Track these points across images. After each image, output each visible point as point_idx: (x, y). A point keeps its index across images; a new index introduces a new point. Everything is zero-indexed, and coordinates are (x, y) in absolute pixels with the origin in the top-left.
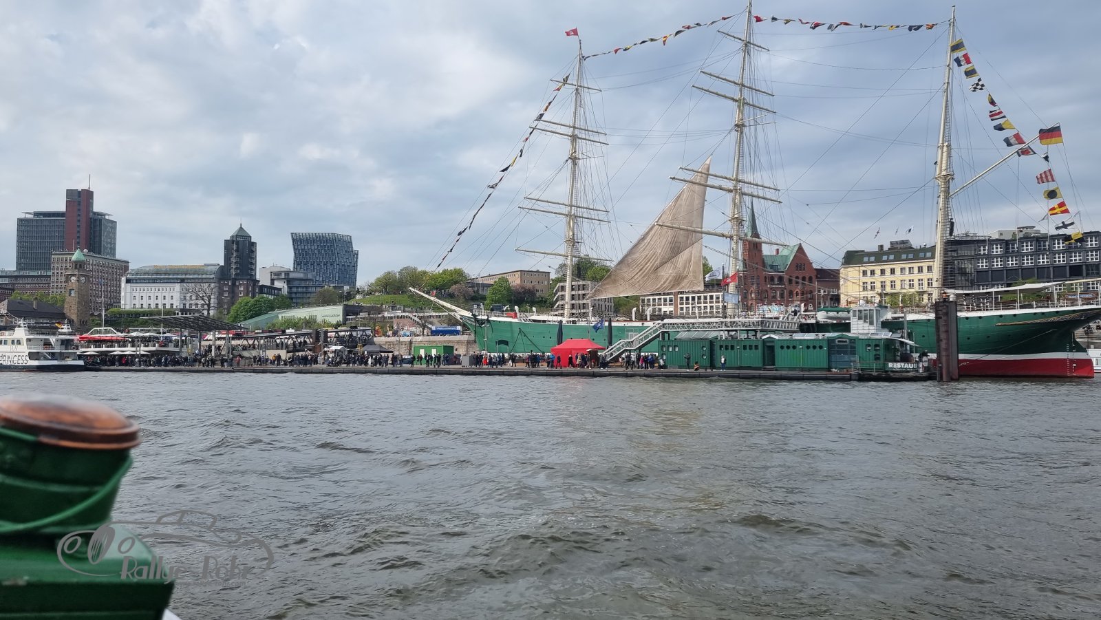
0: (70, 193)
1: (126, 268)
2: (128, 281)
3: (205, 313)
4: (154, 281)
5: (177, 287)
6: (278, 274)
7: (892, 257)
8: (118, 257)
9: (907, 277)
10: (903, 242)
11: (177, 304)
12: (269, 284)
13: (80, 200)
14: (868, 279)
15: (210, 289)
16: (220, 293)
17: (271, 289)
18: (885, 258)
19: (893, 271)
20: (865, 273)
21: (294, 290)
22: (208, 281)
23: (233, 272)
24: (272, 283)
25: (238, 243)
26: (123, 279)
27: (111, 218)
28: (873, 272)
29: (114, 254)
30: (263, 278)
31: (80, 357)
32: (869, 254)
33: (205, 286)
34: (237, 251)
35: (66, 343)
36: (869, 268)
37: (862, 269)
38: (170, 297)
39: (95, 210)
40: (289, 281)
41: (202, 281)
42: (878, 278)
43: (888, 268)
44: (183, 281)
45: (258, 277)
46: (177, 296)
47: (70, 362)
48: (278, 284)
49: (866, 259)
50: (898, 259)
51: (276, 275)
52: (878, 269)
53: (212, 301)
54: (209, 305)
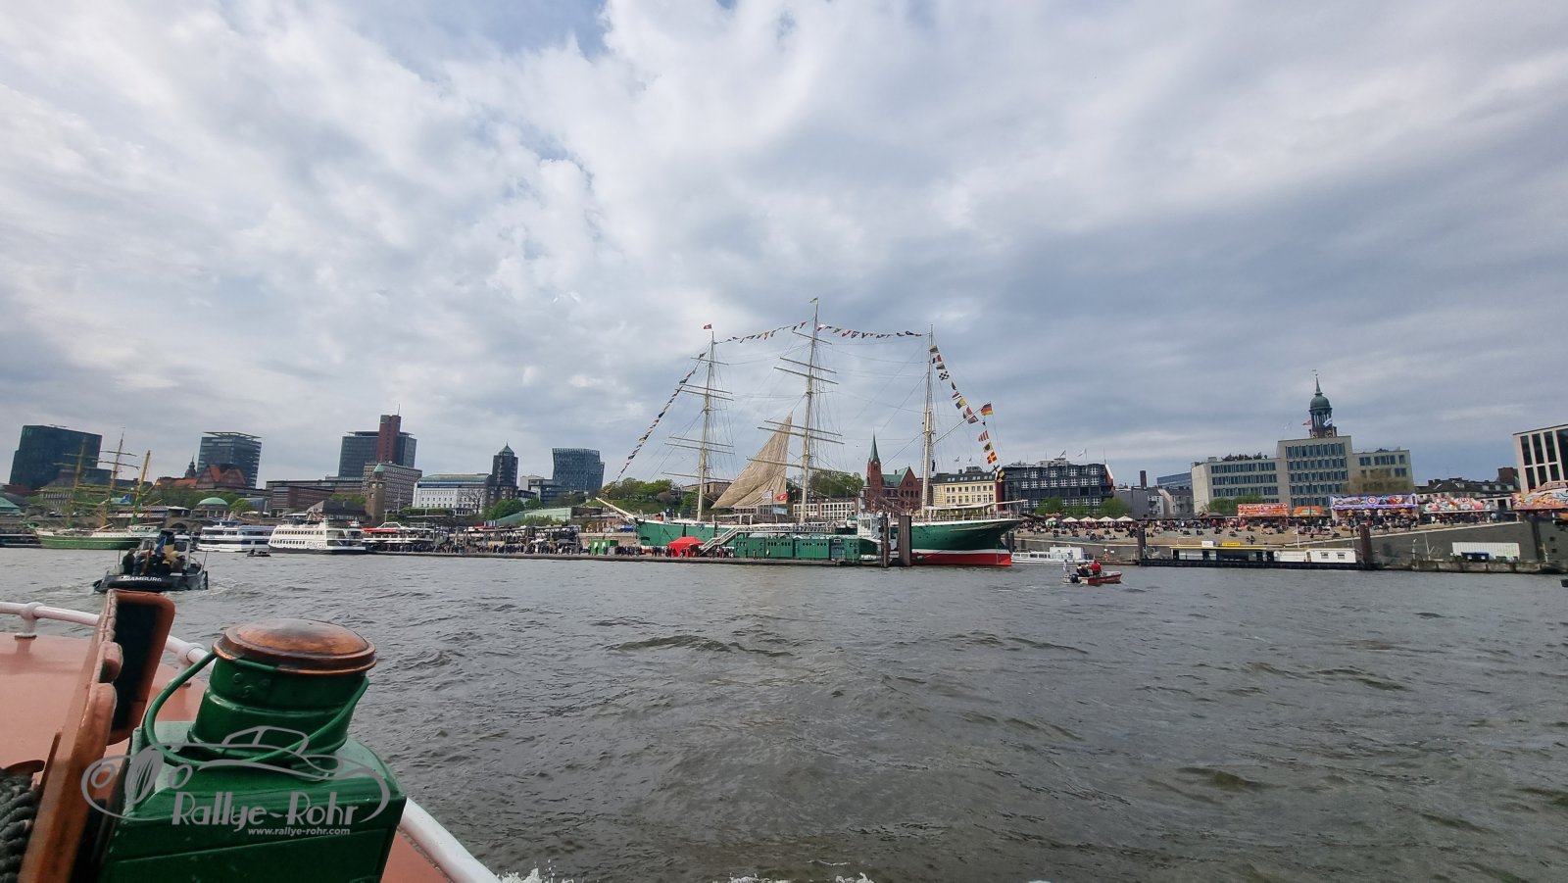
0: (384, 418)
1: (421, 475)
2: (419, 486)
3: (475, 511)
4: (438, 486)
5: (456, 490)
6: (534, 481)
7: (966, 479)
8: (415, 468)
9: (977, 493)
10: (975, 468)
11: (454, 504)
12: (527, 489)
13: (391, 423)
14: (951, 494)
15: (480, 495)
16: (488, 495)
17: (527, 494)
18: (962, 479)
19: (967, 489)
20: (948, 489)
21: (546, 494)
22: (480, 486)
23: (499, 480)
24: (530, 489)
25: (504, 457)
26: (416, 484)
27: (413, 437)
28: (953, 489)
29: (413, 464)
30: (521, 484)
31: (364, 544)
32: (952, 476)
33: (476, 491)
34: (502, 464)
35: (355, 534)
36: (951, 487)
37: (946, 487)
38: (449, 499)
39: (401, 431)
40: (543, 487)
41: (474, 486)
42: (957, 494)
43: (963, 486)
44: (460, 486)
45: (518, 484)
46: (455, 498)
47: (356, 548)
48: (533, 490)
49: (949, 480)
50: (970, 480)
51: (533, 483)
52: (956, 486)
53: (481, 502)
54: (478, 506)
